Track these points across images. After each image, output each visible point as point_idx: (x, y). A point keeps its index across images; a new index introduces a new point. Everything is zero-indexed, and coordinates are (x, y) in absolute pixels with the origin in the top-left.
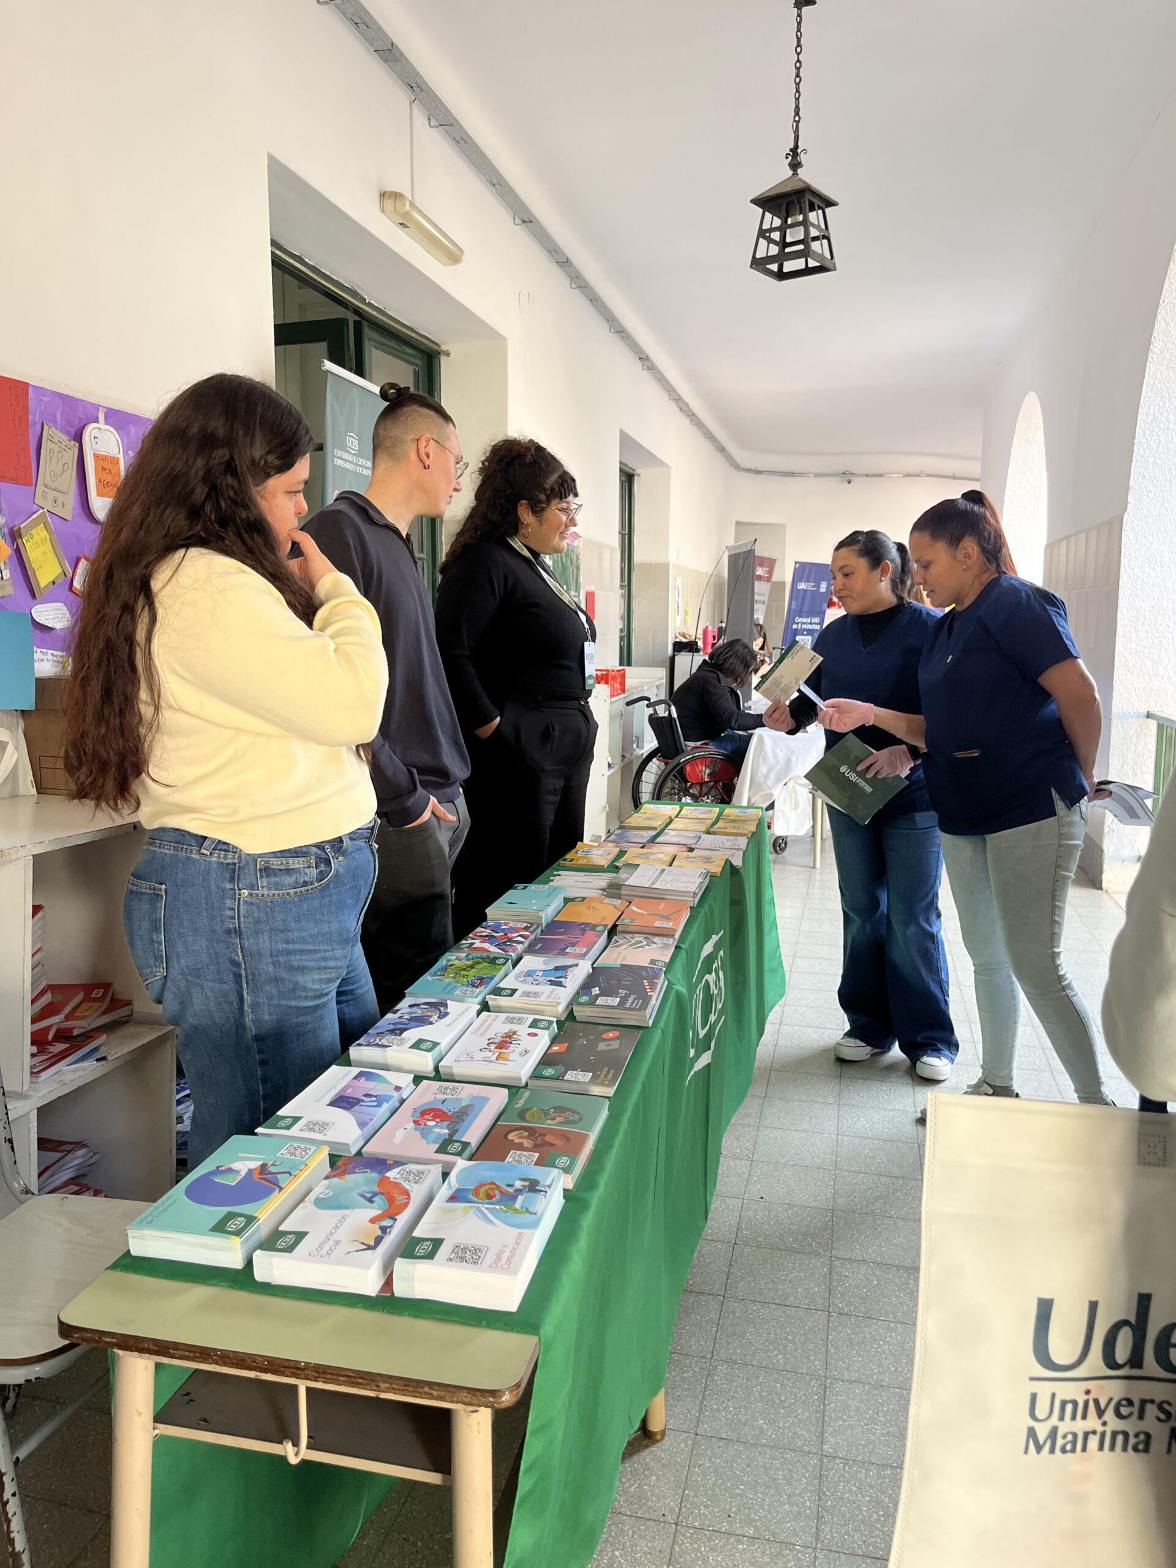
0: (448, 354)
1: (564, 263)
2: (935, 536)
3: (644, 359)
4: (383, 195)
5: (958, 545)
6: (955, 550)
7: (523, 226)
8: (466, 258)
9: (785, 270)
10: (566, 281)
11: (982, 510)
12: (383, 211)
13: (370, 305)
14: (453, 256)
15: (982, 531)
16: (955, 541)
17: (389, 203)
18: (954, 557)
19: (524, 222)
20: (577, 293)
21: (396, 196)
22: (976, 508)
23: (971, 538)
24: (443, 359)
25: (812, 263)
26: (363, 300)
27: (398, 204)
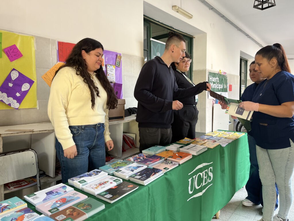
0: (195, 38)
1: (223, 17)
2: (264, 56)
3: (247, 35)
4: (173, 6)
5: (271, 59)
6: (270, 61)
7: (211, 10)
8: (193, 17)
9: (263, 7)
10: (225, 21)
11: (279, 50)
12: (173, 9)
13: (175, 29)
14: (190, 17)
15: (279, 56)
16: (270, 58)
17: (174, 8)
18: (269, 63)
19: (211, 9)
20: (227, 23)
21: (175, 6)
22: (278, 49)
23: (275, 58)
24: (194, 39)
25: (270, 5)
26: (174, 28)
27: (176, 8)
